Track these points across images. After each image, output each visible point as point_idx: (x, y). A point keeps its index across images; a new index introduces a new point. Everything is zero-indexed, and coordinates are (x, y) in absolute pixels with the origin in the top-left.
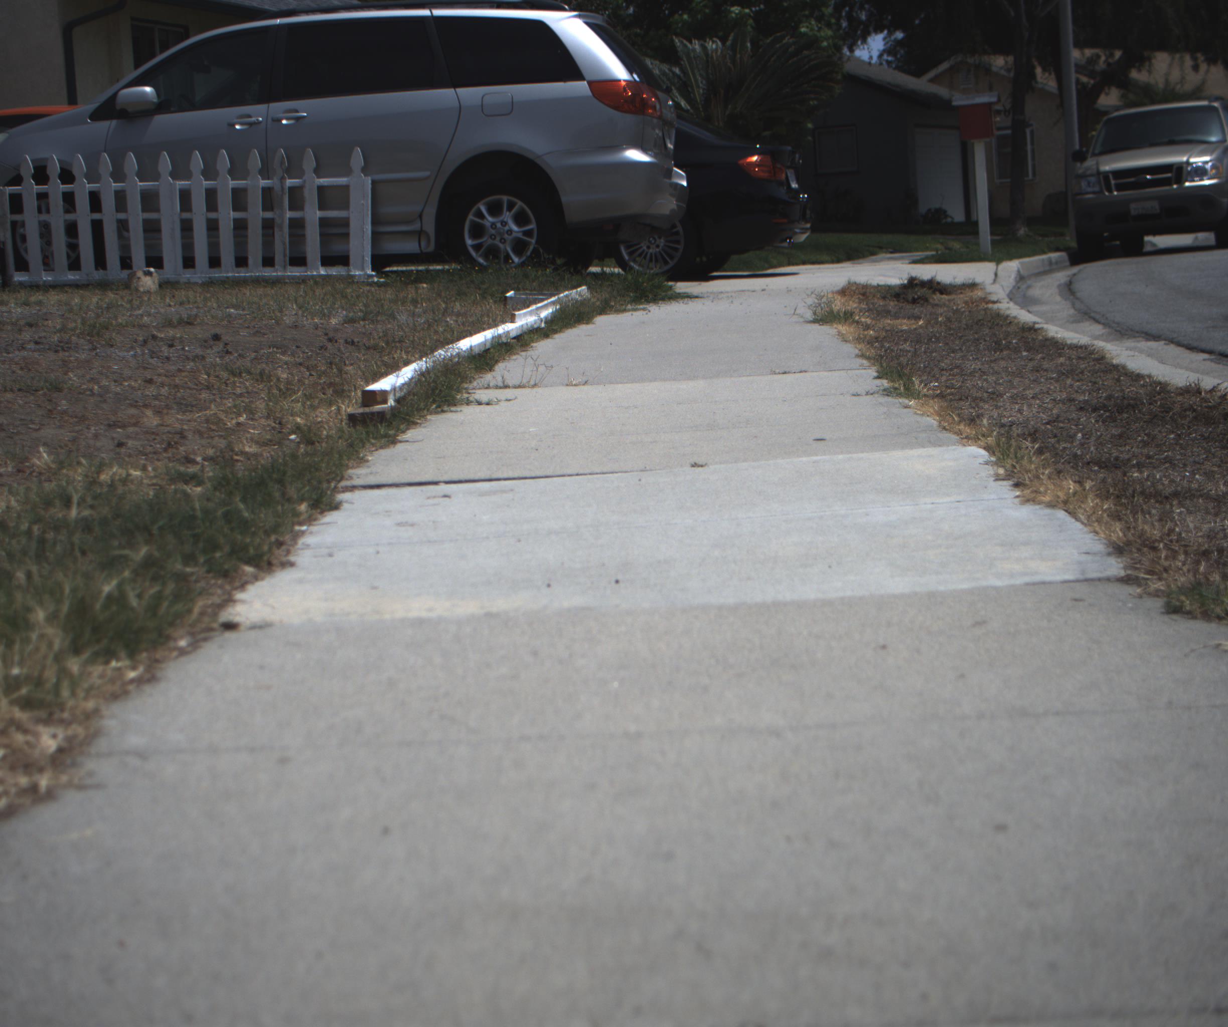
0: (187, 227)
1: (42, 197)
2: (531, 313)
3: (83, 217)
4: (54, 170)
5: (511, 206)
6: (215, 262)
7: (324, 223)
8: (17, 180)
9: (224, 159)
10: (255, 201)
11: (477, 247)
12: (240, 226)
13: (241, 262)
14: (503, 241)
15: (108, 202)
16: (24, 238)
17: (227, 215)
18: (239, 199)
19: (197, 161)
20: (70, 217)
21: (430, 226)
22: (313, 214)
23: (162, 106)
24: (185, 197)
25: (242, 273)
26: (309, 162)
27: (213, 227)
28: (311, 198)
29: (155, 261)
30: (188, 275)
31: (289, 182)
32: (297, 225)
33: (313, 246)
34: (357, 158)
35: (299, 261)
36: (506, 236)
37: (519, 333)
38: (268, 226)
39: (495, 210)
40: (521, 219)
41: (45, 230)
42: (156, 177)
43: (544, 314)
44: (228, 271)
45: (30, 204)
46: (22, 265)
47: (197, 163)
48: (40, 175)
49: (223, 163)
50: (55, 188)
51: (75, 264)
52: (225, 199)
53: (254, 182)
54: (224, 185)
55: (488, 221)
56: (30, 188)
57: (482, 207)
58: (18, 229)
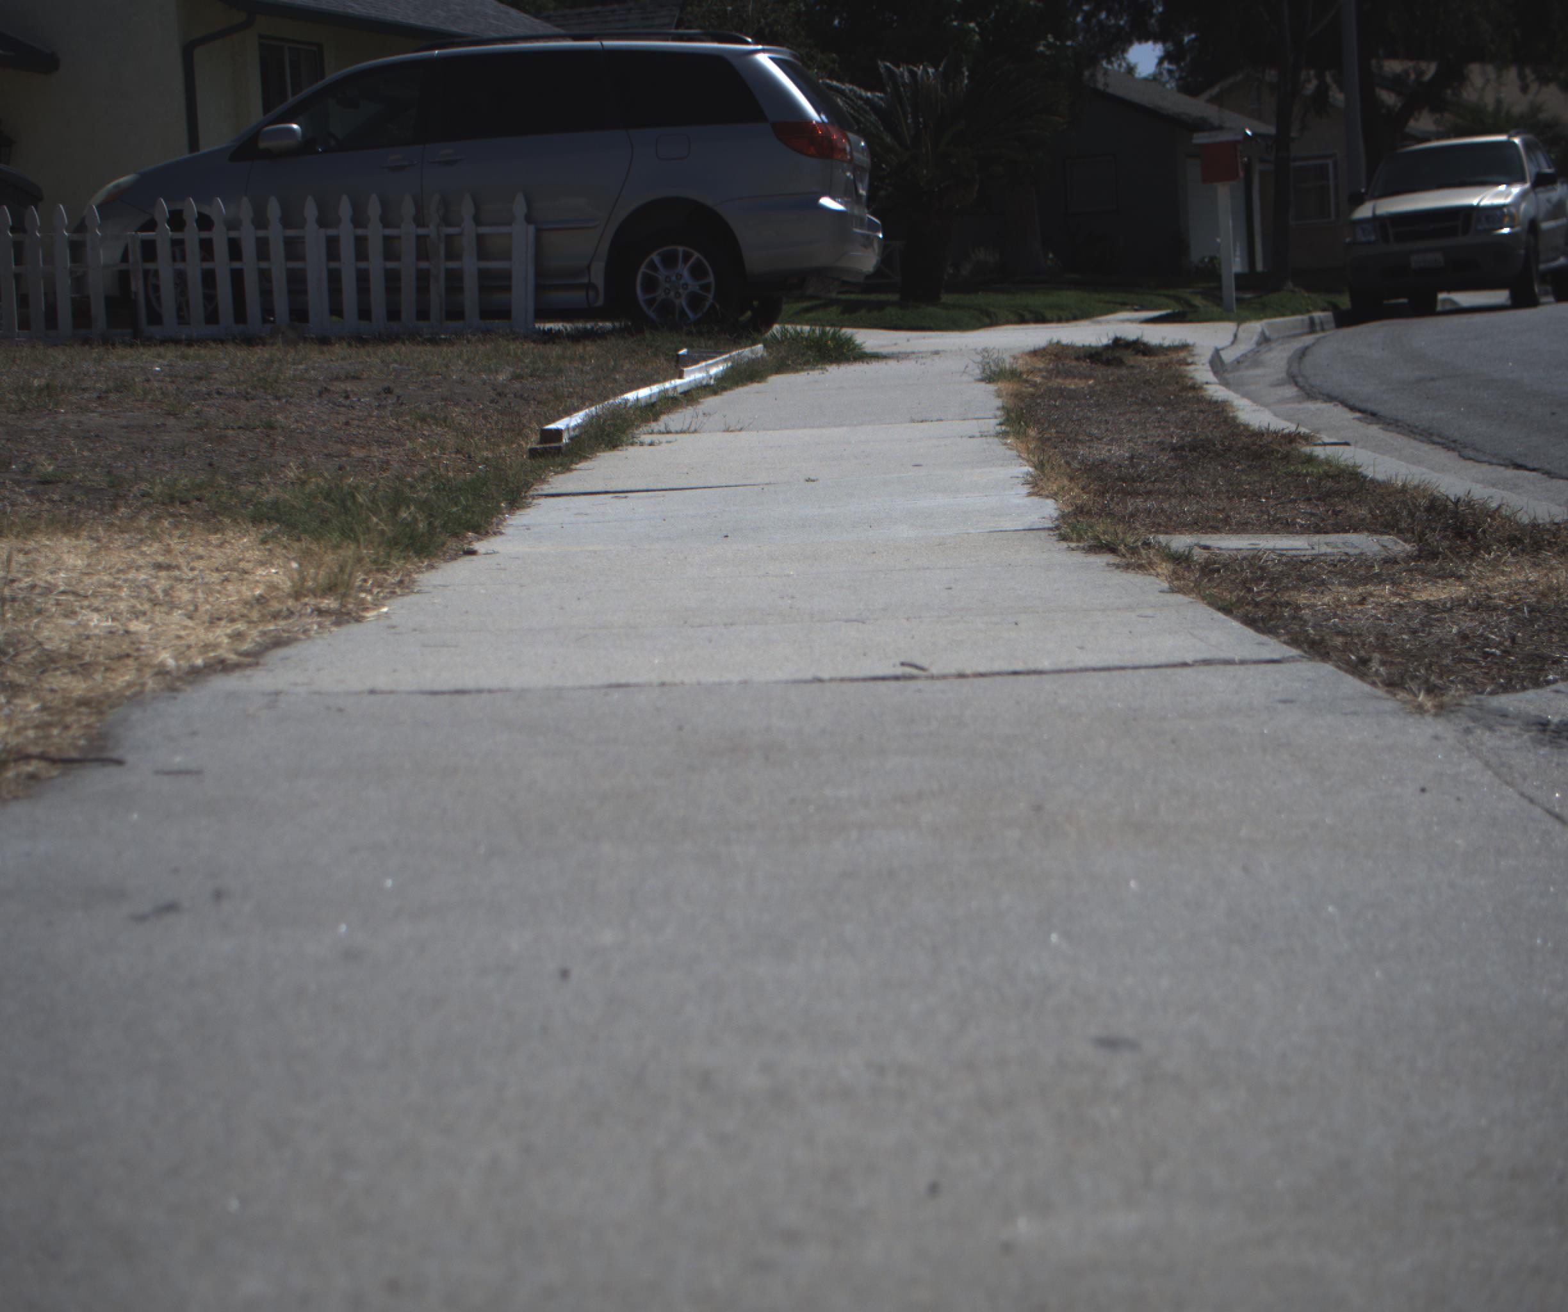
0: (334, 278)
1: (178, 244)
2: (700, 370)
3: (222, 265)
4: (191, 215)
5: (687, 257)
7: (483, 274)
8: (151, 225)
9: (375, 205)
10: (408, 250)
11: (650, 302)
12: (392, 279)
13: (394, 315)
14: (678, 295)
15: (249, 249)
16: (157, 288)
18: (391, 248)
19: (346, 207)
20: (208, 265)
21: (598, 276)
22: (470, 265)
24: (332, 246)
25: (395, 327)
26: (468, 210)
28: (469, 247)
29: (299, 315)
31: (446, 231)
32: (454, 280)
33: (470, 297)
34: (520, 205)
36: (681, 291)
37: (686, 389)
38: (423, 278)
40: (697, 272)
41: (181, 278)
42: (301, 224)
43: (714, 371)
44: (380, 324)
45: (164, 250)
47: (345, 209)
48: (177, 221)
49: (374, 209)
50: (192, 235)
51: (212, 317)
52: (375, 247)
53: (408, 231)
54: (375, 233)
55: (662, 274)
56: (164, 234)
57: (655, 257)
58: (150, 279)
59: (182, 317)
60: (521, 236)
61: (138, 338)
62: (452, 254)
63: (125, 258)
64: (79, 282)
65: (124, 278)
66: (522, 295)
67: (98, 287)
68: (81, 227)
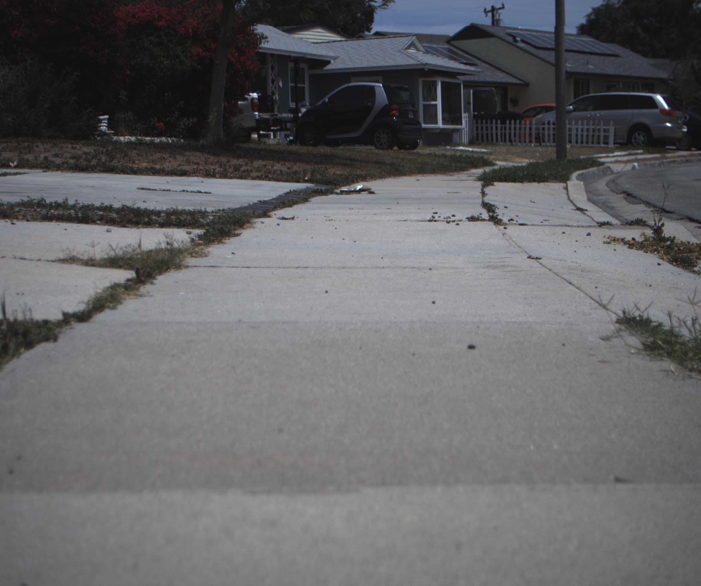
0: (577, 135)
1: (549, 128)
4: (551, 122)
5: (642, 134)
6: (582, 143)
7: (604, 136)
8: (544, 124)
9: (585, 122)
10: (591, 131)
11: (635, 142)
12: (588, 136)
13: (587, 143)
14: (640, 141)
16: (544, 136)
17: (585, 133)
18: (588, 130)
19: (580, 122)
21: (625, 137)
22: (602, 134)
23: (575, 110)
24: (577, 129)
25: (587, 145)
26: (602, 123)
27: (582, 136)
28: (602, 131)
29: (570, 142)
30: (576, 145)
31: (598, 127)
32: (599, 136)
33: (602, 140)
34: (612, 123)
35: (599, 143)
38: (593, 136)
39: (639, 134)
40: (644, 137)
41: (549, 135)
42: (571, 125)
44: (585, 144)
45: (546, 129)
46: (544, 141)
48: (549, 124)
50: (551, 126)
53: (591, 127)
54: (585, 127)
55: (637, 136)
56: (546, 126)
57: (636, 134)
58: (543, 134)
59: (548, 142)
60: (612, 129)
61: (541, 145)
62: (599, 131)
63: (539, 130)
64: (530, 134)
65: (538, 134)
66: (611, 140)
67: (534, 135)
68: (531, 124)
